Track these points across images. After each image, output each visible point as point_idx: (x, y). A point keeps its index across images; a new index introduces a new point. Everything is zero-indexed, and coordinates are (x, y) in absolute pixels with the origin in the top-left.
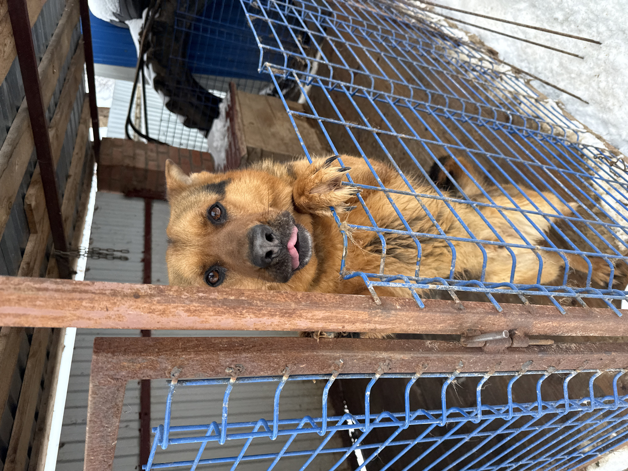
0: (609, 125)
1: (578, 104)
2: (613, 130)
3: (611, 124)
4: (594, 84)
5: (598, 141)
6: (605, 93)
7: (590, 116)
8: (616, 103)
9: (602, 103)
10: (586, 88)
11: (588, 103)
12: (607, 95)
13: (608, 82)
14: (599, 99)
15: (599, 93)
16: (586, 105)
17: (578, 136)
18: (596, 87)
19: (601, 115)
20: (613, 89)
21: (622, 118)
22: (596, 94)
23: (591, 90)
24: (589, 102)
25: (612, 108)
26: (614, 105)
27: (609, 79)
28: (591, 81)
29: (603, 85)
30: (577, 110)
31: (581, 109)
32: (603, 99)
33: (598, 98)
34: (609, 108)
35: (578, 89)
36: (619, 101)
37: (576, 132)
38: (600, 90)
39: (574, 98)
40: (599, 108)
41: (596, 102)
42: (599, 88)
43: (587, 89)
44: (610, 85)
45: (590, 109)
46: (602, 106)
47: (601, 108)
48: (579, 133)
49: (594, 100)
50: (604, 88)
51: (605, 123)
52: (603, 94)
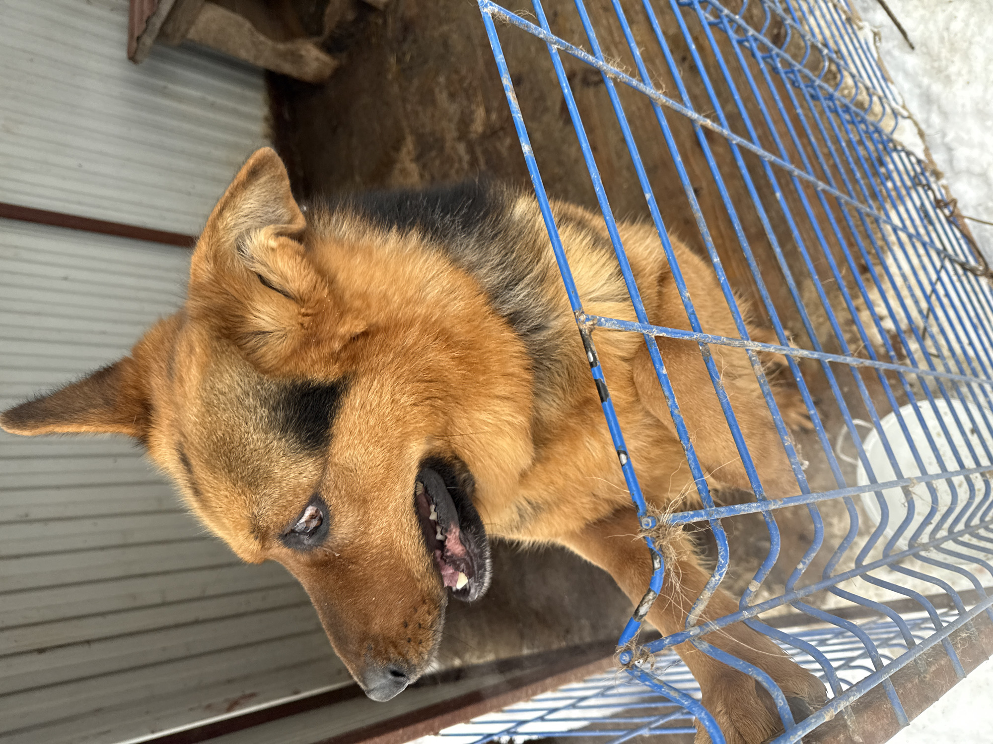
0: (935, 108)
1: (895, 43)
2: (936, 119)
3: (939, 107)
4: (941, 17)
5: (918, 140)
6: (952, 44)
7: (906, 74)
8: (964, 72)
9: (938, 59)
10: (923, 17)
11: (912, 47)
12: (953, 49)
13: (967, 25)
14: (936, 49)
15: (942, 40)
16: (908, 49)
17: (897, 124)
18: (941, 24)
19: (926, 81)
20: (971, 43)
21: (963, 106)
22: (936, 37)
23: (931, 26)
24: (917, 47)
25: (953, 78)
26: (959, 74)
27: (973, 20)
28: (939, 9)
29: (956, 26)
30: (889, 53)
31: (896, 53)
32: (944, 53)
33: (935, 45)
34: (948, 77)
35: (908, 14)
36: (970, 71)
37: (895, 114)
38: (945, 34)
39: (895, 28)
40: (928, 67)
41: (929, 54)
42: (947, 29)
43: (923, 20)
44: (969, 33)
45: (912, 61)
46: (936, 64)
47: (933, 67)
48: (900, 118)
49: (927, 47)
50: (956, 35)
51: (928, 99)
52: (947, 44)
